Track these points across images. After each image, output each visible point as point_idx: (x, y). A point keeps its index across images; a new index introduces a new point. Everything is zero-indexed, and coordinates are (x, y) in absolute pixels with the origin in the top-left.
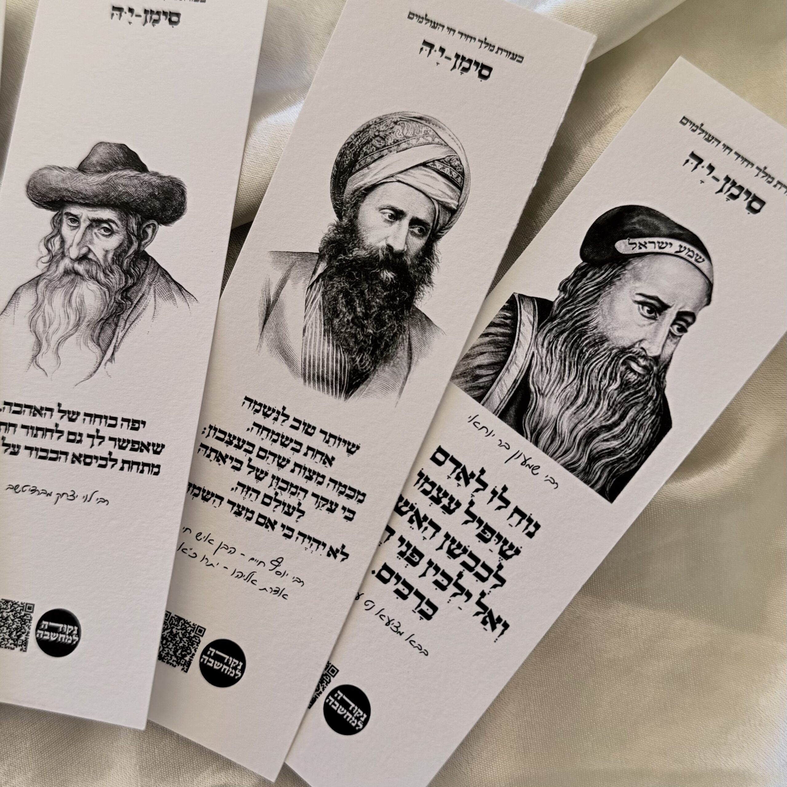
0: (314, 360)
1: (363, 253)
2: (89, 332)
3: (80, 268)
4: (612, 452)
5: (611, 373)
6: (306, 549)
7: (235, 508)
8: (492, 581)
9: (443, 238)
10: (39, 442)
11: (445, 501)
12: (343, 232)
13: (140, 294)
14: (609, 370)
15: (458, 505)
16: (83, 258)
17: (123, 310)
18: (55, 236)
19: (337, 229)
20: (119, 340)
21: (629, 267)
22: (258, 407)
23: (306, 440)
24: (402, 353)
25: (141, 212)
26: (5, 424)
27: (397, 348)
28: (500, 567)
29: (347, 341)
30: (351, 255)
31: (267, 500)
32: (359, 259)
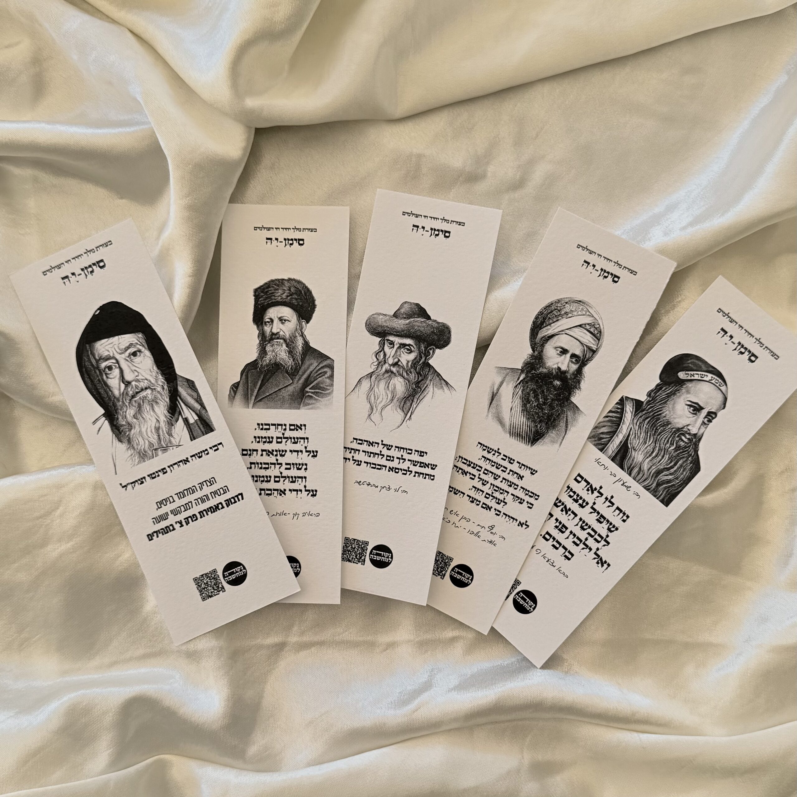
0: (516, 425)
1: (545, 370)
2: (398, 404)
3: (394, 369)
4: (669, 481)
5: (671, 441)
6: (507, 522)
7: (471, 499)
8: (603, 543)
9: (588, 365)
10: (372, 460)
11: (580, 502)
12: (535, 359)
13: (425, 386)
14: (670, 439)
15: (587, 504)
16: (395, 364)
17: (416, 393)
18: (381, 352)
19: (531, 357)
20: (414, 409)
21: (684, 386)
22: (485, 448)
23: (509, 467)
24: (562, 424)
25: (427, 341)
26: (354, 449)
27: (560, 421)
28: (607, 536)
29: (533, 416)
30: (538, 371)
31: (487, 496)
32: (542, 373)
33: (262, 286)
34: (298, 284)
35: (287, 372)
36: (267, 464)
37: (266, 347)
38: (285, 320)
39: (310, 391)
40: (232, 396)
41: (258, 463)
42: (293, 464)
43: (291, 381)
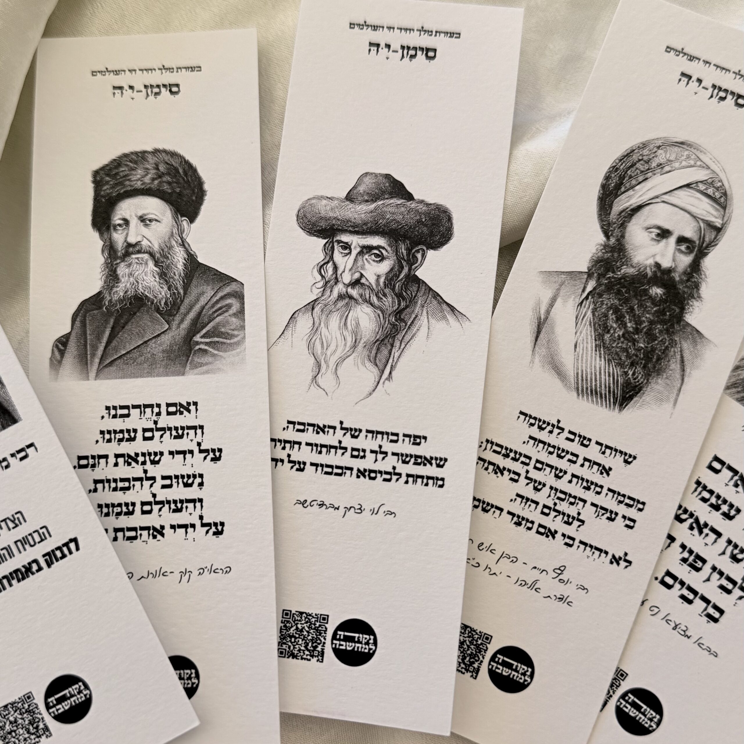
0: (587, 374)
1: (631, 271)
2: (366, 353)
3: (354, 292)
6: (588, 557)
7: (515, 519)
9: (710, 254)
10: (324, 458)
11: (725, 508)
12: (611, 252)
13: (414, 316)
15: (738, 511)
16: (356, 283)
17: (397, 332)
18: (328, 262)
19: (604, 248)
20: (395, 360)
22: (532, 421)
23: (582, 452)
24: (674, 366)
25: (409, 238)
26: (289, 442)
27: (669, 361)
29: (618, 355)
30: (619, 273)
31: (546, 511)
32: (627, 276)
33: (107, 165)
34: (172, 157)
35: (158, 310)
36: (127, 480)
37: (118, 269)
38: (150, 221)
39: (203, 340)
40: (56, 360)
41: (108, 481)
42: (177, 477)
43: (167, 326)
